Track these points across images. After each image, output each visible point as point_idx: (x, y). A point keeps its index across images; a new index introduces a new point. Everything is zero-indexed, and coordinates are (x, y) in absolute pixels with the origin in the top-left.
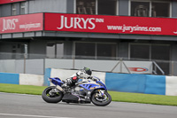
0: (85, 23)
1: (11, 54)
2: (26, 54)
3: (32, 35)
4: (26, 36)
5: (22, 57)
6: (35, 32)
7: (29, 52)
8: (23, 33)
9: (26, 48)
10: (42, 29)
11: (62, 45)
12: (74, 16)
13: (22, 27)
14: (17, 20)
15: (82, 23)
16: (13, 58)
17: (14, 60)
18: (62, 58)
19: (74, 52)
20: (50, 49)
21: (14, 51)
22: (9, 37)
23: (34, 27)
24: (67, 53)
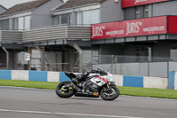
1: (135, 57)
2: (150, 57)
3: (156, 38)
4: (150, 39)
5: (146, 61)
6: (159, 35)
7: (152, 55)
8: (147, 36)
10: (165, 32)
13: (145, 30)
14: (140, 24)
16: (137, 61)
20: (174, 52)
21: (138, 55)
22: (133, 40)
23: (158, 29)
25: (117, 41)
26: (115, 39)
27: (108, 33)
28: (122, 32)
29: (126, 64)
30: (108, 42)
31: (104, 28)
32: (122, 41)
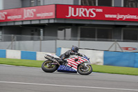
0: (88, 12)
1: (30, 36)
2: (42, 37)
3: (46, 22)
4: (42, 22)
5: (39, 39)
6: (49, 19)
7: (44, 35)
8: (40, 20)
9: (42, 32)
10: (54, 17)
11: (70, 29)
12: (79, 7)
13: (38, 15)
14: (35, 10)
15: (85, 13)
16: (32, 39)
17: (32, 41)
18: (70, 40)
19: (79, 35)
20: (60, 33)
21: (32, 34)
22: (28, 23)
23: (48, 15)
24: (74, 36)
25: (16, 24)
26: (14, 22)
27: (9, 18)
28: (20, 17)
29: (23, 42)
30: (9, 24)
31: (6, 13)
32: (20, 23)
